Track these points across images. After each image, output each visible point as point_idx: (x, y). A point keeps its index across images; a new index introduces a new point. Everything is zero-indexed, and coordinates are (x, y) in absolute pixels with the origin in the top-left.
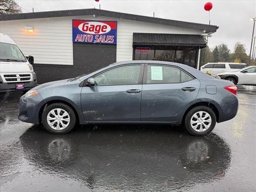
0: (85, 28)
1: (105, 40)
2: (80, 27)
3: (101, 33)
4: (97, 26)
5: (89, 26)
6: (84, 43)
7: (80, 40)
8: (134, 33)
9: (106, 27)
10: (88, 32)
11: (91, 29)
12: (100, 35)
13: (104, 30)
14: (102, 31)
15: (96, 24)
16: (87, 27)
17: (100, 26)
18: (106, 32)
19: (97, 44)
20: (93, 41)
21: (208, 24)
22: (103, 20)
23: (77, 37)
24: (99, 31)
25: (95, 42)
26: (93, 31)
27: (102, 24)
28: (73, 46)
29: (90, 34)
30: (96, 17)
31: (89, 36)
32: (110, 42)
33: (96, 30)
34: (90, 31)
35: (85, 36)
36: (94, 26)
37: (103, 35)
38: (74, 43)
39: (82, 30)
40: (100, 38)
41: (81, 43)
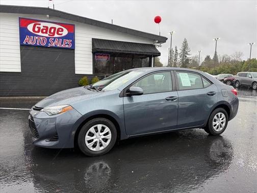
0: (36, 29)
1: (62, 44)
2: (30, 27)
3: (56, 35)
4: (51, 28)
5: (42, 28)
6: (36, 46)
7: (30, 43)
8: (93, 39)
9: (62, 30)
10: (40, 34)
11: (44, 31)
12: (55, 38)
13: (60, 33)
14: (58, 34)
15: (50, 25)
16: (39, 28)
17: (55, 28)
18: (63, 35)
19: (52, 47)
20: (47, 44)
21: (159, 35)
22: (58, 22)
23: (27, 39)
24: (54, 34)
25: (49, 45)
26: (46, 33)
27: (57, 27)
28: (21, 49)
29: (42, 37)
30: (50, 18)
31: (42, 38)
32: (67, 46)
33: (50, 32)
34: (42, 32)
35: (37, 38)
36: (47, 27)
37: (59, 38)
38: (22, 45)
39: (32, 31)
40: (56, 42)
41: (30, 46)
